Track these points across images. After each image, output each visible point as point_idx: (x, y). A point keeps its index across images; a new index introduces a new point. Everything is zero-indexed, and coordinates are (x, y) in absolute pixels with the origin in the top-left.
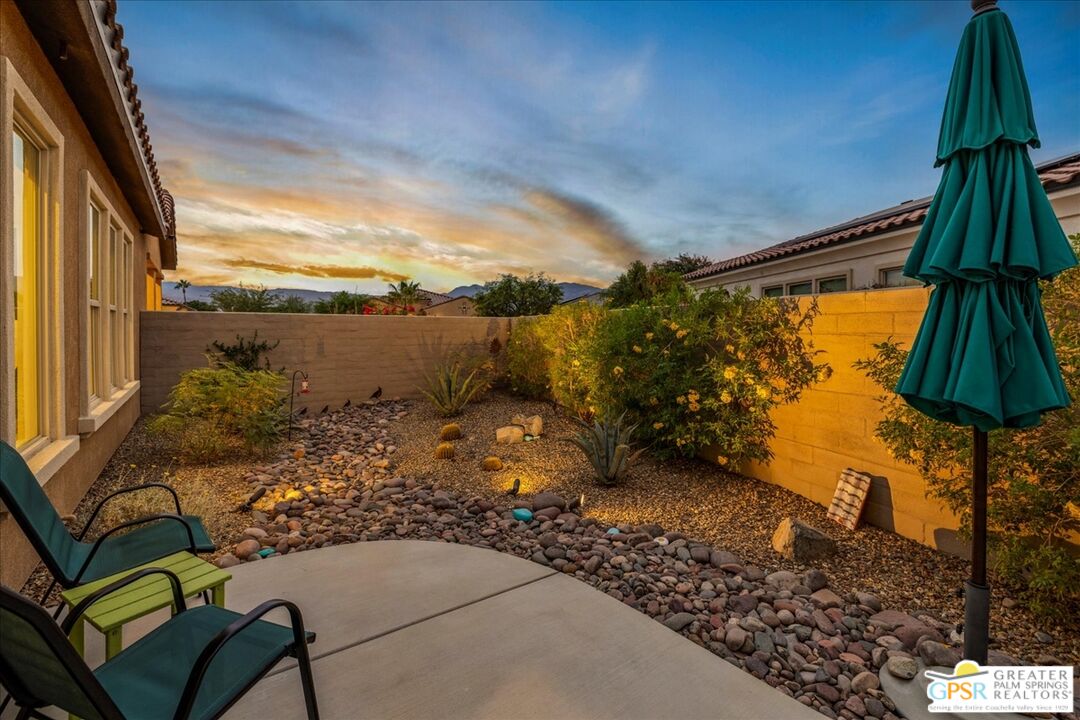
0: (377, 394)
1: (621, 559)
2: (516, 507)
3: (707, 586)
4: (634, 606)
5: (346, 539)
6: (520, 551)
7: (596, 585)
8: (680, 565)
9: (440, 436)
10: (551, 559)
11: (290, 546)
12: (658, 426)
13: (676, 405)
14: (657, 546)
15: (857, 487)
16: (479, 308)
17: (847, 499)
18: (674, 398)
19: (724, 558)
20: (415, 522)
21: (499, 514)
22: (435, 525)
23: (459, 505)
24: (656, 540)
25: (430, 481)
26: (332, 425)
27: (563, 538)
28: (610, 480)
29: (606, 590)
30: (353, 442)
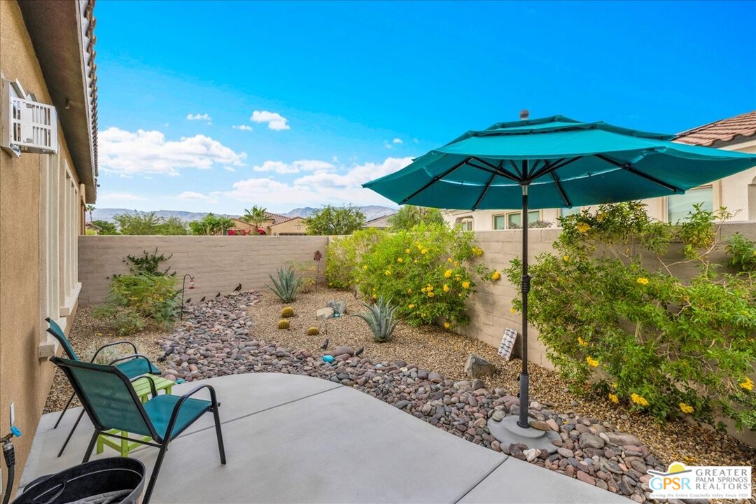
0: (238, 288)
1: (379, 378)
2: (325, 355)
3: (421, 389)
4: (381, 399)
5: (225, 373)
6: (324, 376)
7: (363, 391)
8: (410, 380)
9: (281, 315)
10: (341, 379)
11: (193, 378)
12: (411, 306)
13: (421, 293)
14: (401, 372)
15: (512, 337)
16: (309, 228)
17: (507, 344)
18: (420, 289)
19: (433, 376)
20: (265, 364)
21: (314, 359)
22: (277, 366)
23: (291, 355)
24: (401, 369)
25: (274, 343)
26: (209, 309)
27: (349, 369)
28: (382, 338)
29: (368, 393)
30: (224, 320)
